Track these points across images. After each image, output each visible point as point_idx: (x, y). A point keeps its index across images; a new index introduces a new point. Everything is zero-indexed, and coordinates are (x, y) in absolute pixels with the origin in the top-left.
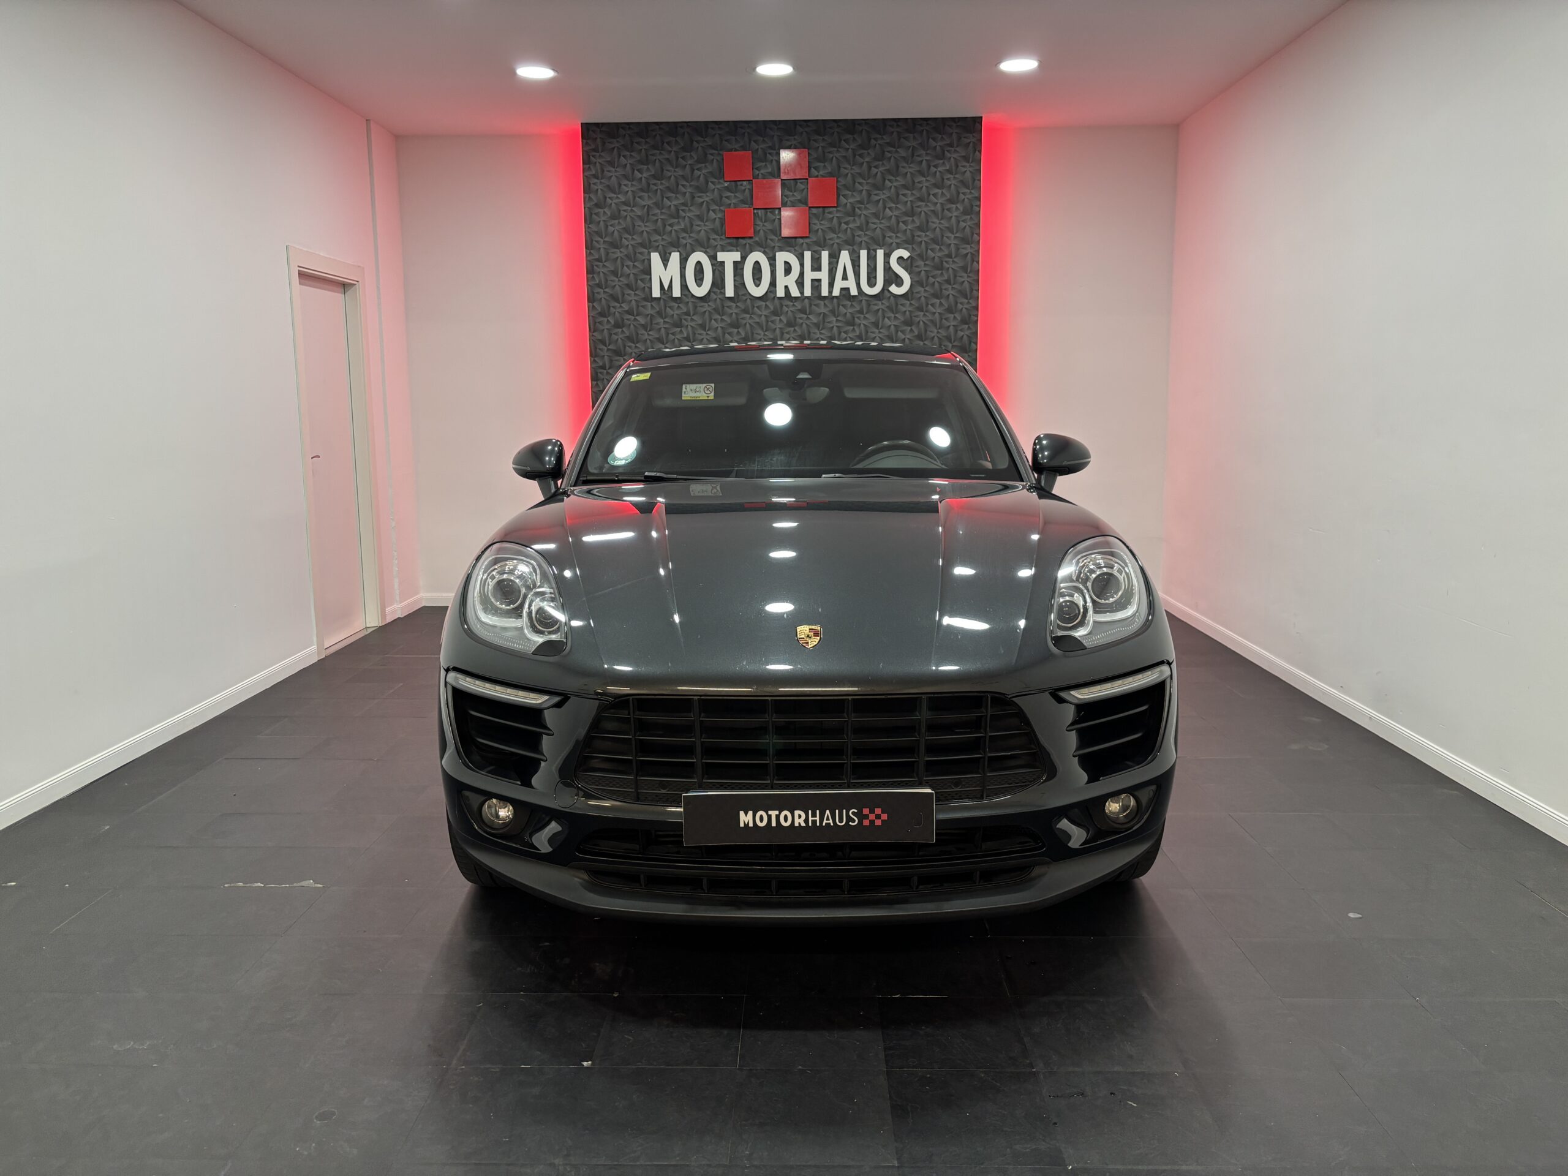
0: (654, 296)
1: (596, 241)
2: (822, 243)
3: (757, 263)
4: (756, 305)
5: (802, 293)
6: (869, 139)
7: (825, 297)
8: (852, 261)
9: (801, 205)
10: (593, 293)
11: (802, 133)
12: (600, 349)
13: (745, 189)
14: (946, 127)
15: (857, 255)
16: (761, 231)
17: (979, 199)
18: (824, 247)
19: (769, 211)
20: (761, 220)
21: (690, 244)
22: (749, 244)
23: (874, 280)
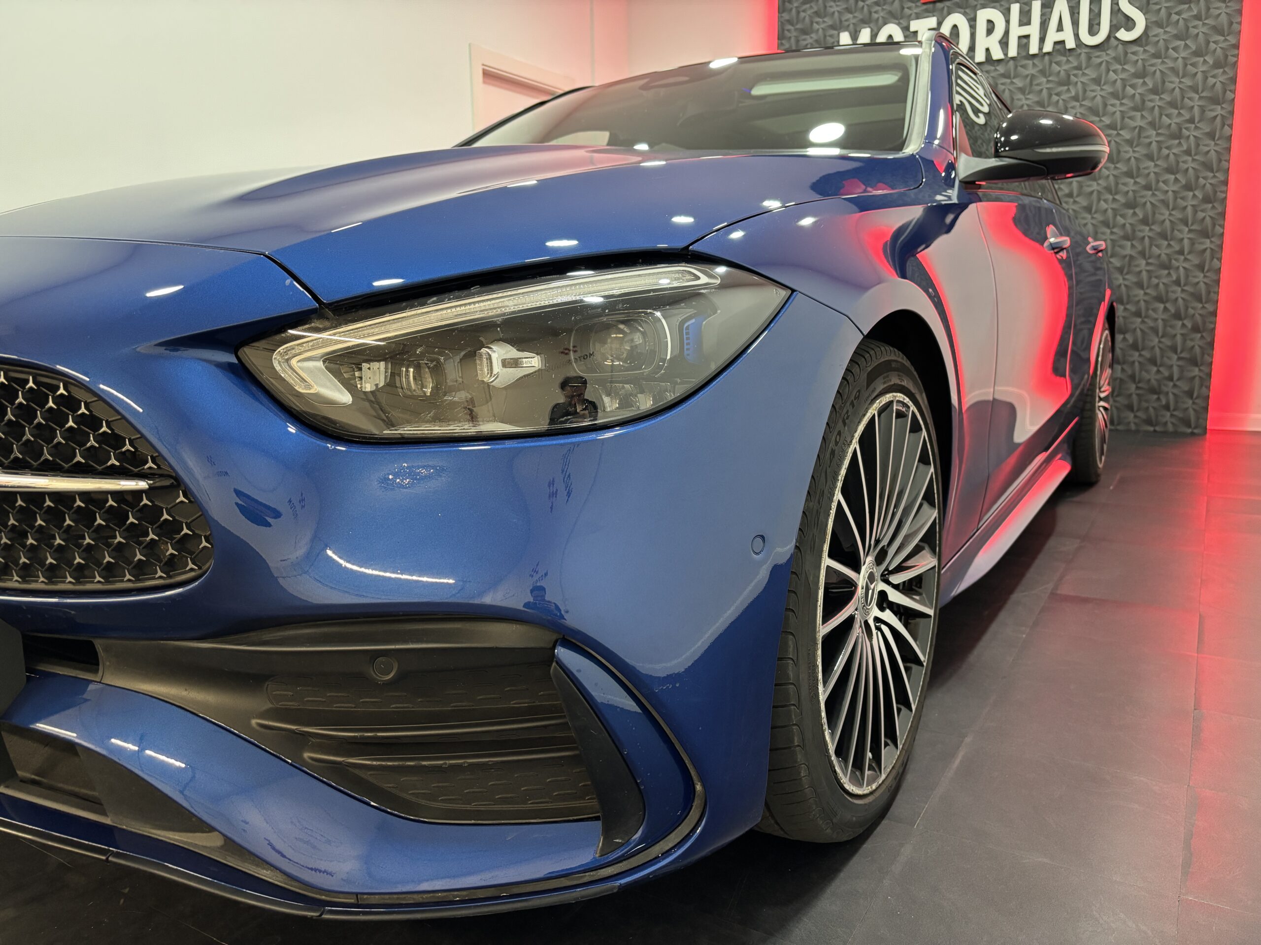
3: (955, 27)
5: (1006, 54)
7: (1034, 56)
21: (883, 17)
22: (948, 7)
23: (1097, 26)
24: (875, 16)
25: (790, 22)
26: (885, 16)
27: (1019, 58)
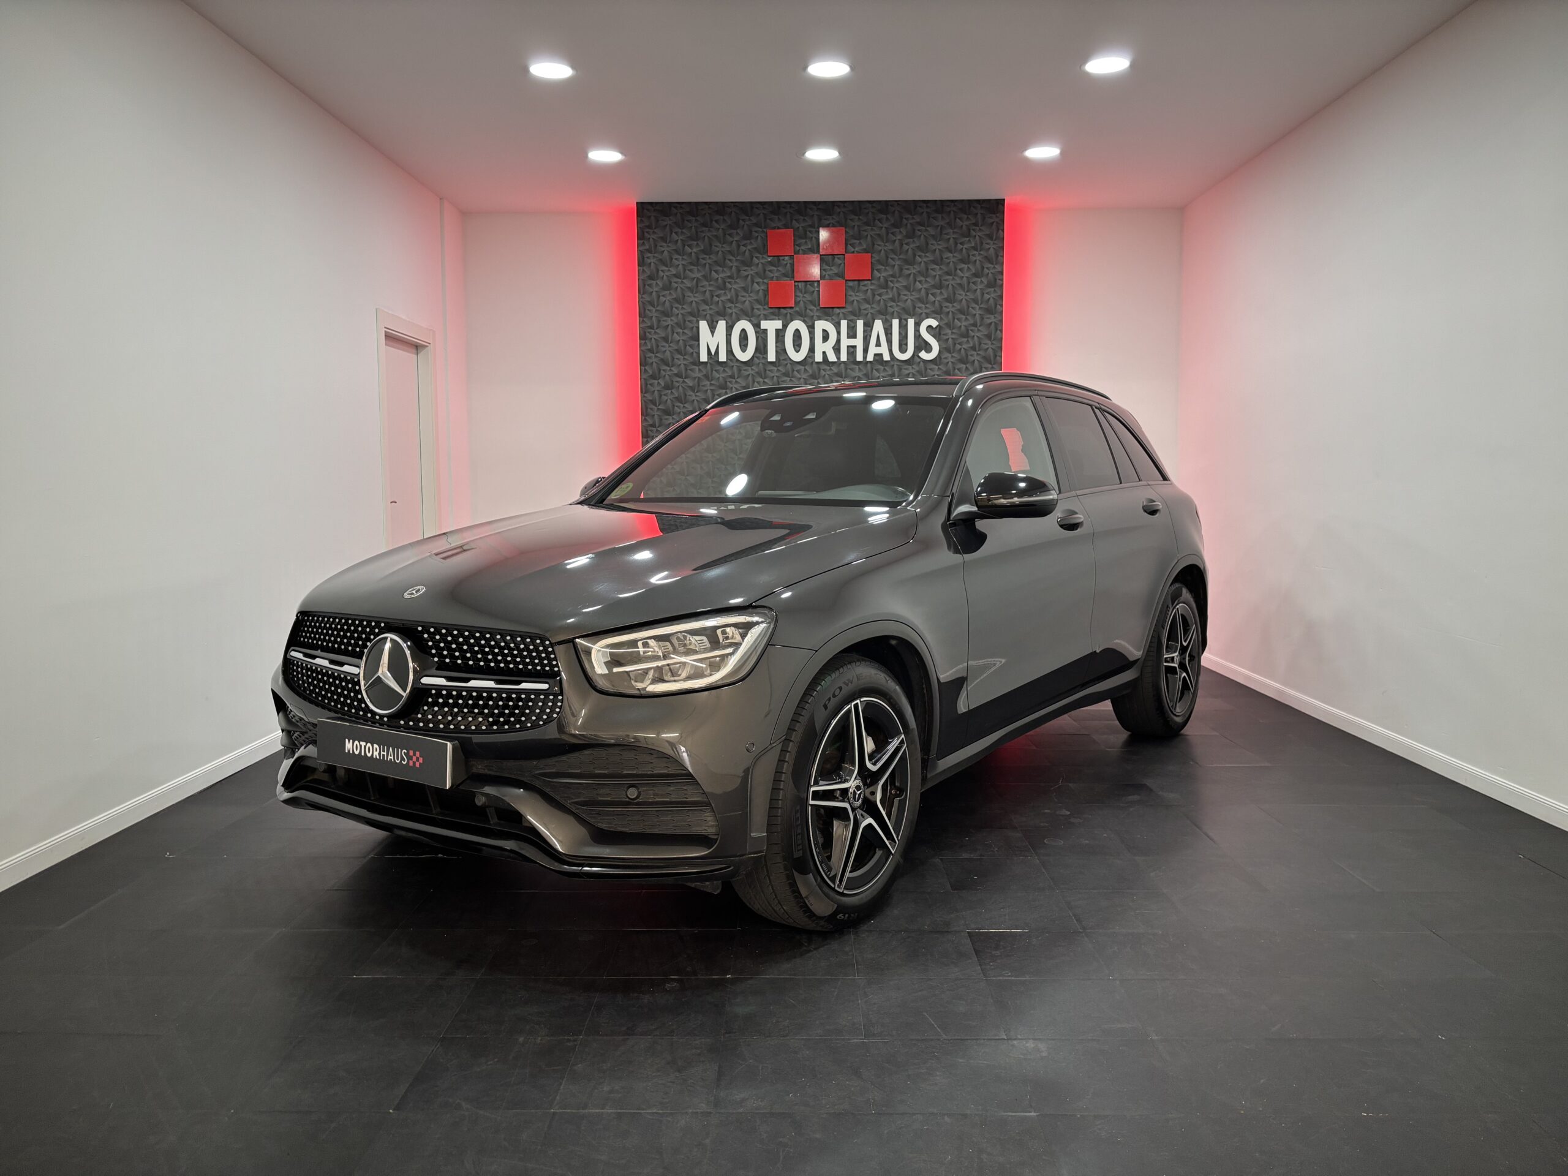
0: (701, 360)
1: (648, 310)
2: (857, 312)
3: (797, 332)
4: (795, 369)
5: (838, 358)
6: (901, 218)
7: (860, 362)
8: (884, 328)
9: (838, 278)
10: (645, 357)
11: (839, 213)
12: (651, 409)
13: (787, 264)
14: (972, 208)
15: (890, 324)
16: (801, 302)
17: (1002, 273)
18: (859, 316)
19: (808, 283)
20: (801, 292)
21: (736, 313)
22: (790, 313)
23: (903, 346)
24: (730, 311)
25: (651, 303)
26: (738, 312)
27: (848, 363)
